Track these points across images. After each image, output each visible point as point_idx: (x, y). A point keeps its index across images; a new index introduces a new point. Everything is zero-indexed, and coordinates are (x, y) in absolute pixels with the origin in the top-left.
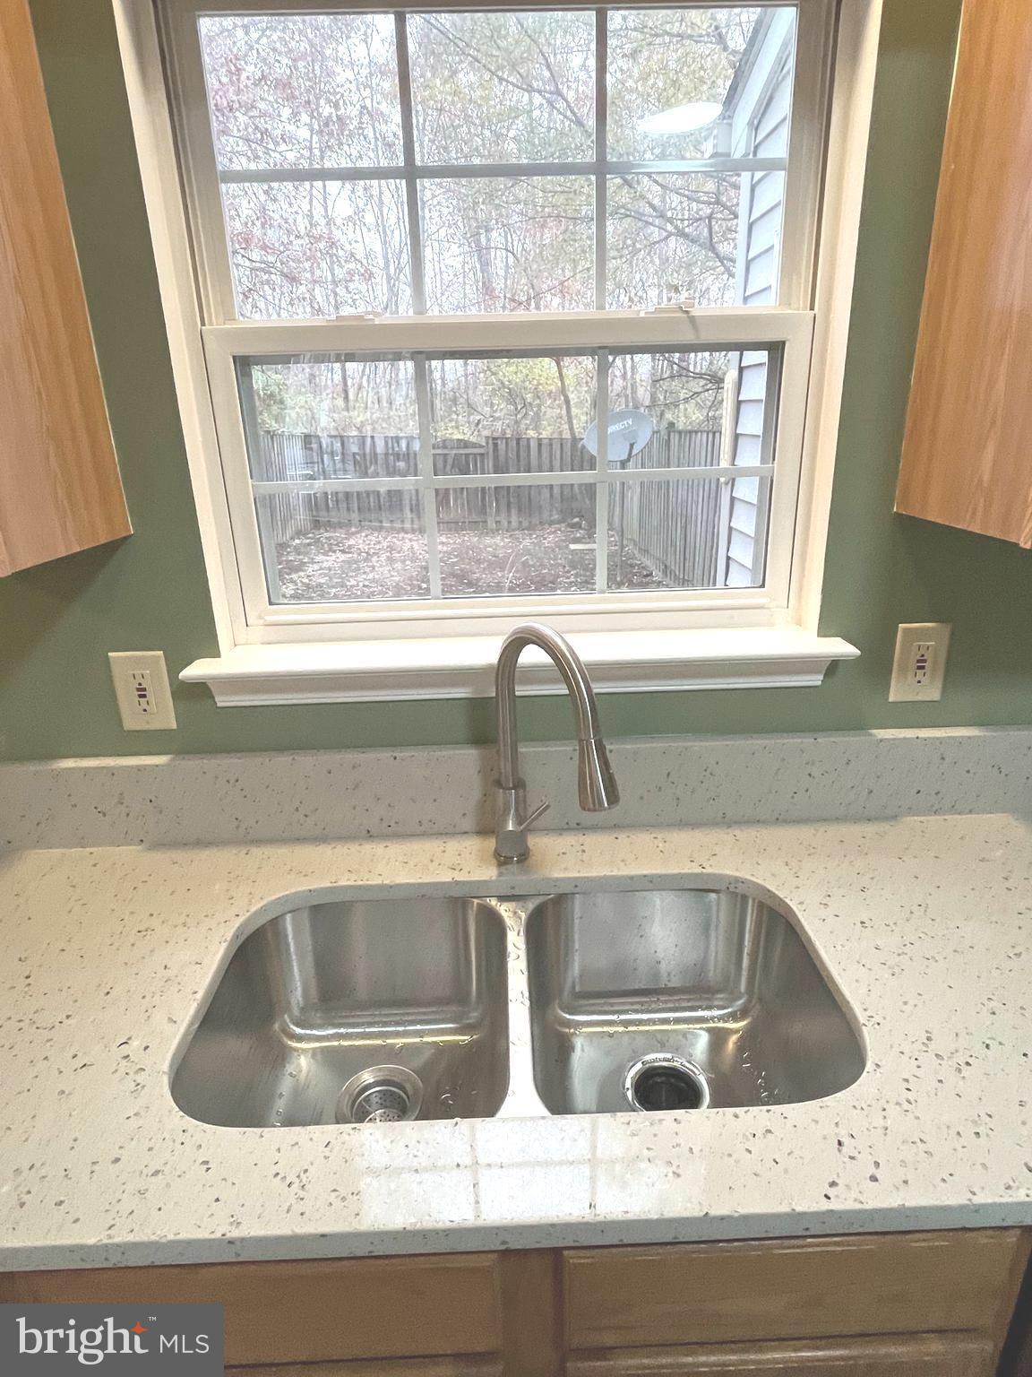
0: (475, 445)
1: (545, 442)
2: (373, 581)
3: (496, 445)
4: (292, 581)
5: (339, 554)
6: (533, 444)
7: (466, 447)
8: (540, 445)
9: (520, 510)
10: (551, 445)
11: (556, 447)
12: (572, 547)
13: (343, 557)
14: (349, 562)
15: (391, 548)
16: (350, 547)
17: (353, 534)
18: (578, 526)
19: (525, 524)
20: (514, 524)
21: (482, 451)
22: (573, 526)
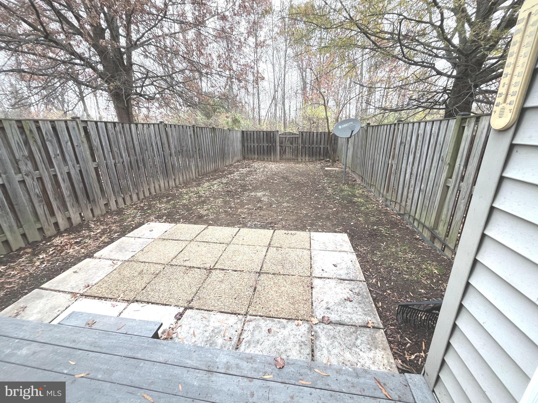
0: (295, 134)
1: (319, 133)
2: (255, 179)
3: (302, 134)
4: (228, 178)
5: (247, 168)
6: (315, 134)
7: (293, 135)
8: (317, 134)
9: (309, 156)
10: (321, 134)
11: (323, 135)
12: (326, 169)
13: (248, 169)
14: (249, 171)
15: (265, 167)
16: (252, 166)
17: (255, 162)
18: (329, 161)
19: (311, 160)
20: (307, 160)
21: (298, 136)
22: (326, 161)
